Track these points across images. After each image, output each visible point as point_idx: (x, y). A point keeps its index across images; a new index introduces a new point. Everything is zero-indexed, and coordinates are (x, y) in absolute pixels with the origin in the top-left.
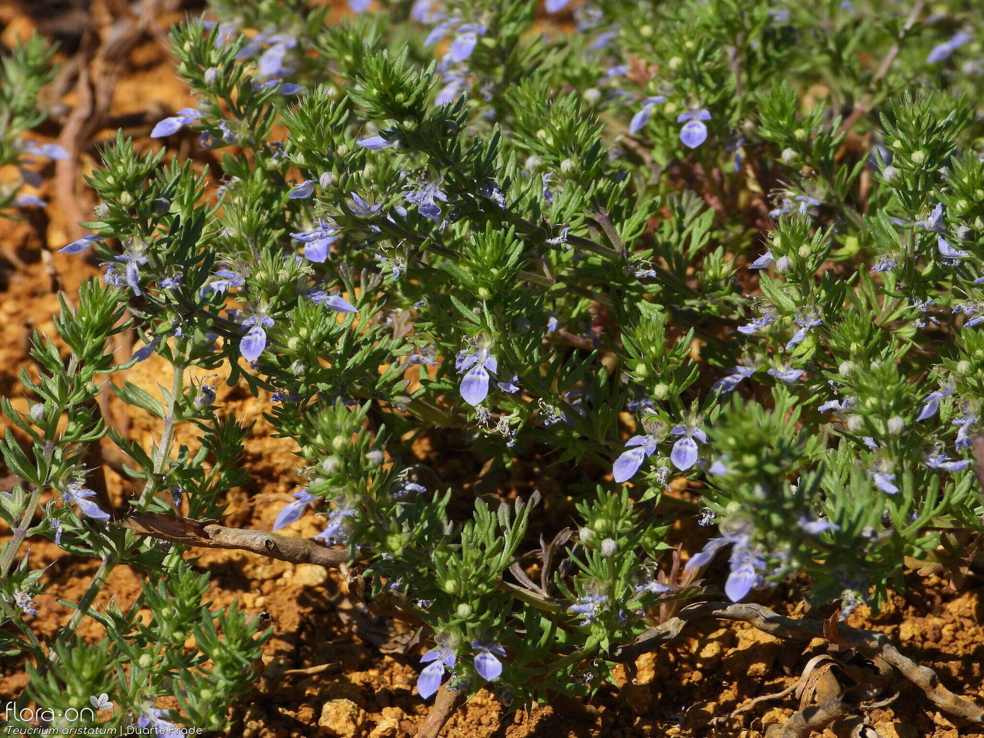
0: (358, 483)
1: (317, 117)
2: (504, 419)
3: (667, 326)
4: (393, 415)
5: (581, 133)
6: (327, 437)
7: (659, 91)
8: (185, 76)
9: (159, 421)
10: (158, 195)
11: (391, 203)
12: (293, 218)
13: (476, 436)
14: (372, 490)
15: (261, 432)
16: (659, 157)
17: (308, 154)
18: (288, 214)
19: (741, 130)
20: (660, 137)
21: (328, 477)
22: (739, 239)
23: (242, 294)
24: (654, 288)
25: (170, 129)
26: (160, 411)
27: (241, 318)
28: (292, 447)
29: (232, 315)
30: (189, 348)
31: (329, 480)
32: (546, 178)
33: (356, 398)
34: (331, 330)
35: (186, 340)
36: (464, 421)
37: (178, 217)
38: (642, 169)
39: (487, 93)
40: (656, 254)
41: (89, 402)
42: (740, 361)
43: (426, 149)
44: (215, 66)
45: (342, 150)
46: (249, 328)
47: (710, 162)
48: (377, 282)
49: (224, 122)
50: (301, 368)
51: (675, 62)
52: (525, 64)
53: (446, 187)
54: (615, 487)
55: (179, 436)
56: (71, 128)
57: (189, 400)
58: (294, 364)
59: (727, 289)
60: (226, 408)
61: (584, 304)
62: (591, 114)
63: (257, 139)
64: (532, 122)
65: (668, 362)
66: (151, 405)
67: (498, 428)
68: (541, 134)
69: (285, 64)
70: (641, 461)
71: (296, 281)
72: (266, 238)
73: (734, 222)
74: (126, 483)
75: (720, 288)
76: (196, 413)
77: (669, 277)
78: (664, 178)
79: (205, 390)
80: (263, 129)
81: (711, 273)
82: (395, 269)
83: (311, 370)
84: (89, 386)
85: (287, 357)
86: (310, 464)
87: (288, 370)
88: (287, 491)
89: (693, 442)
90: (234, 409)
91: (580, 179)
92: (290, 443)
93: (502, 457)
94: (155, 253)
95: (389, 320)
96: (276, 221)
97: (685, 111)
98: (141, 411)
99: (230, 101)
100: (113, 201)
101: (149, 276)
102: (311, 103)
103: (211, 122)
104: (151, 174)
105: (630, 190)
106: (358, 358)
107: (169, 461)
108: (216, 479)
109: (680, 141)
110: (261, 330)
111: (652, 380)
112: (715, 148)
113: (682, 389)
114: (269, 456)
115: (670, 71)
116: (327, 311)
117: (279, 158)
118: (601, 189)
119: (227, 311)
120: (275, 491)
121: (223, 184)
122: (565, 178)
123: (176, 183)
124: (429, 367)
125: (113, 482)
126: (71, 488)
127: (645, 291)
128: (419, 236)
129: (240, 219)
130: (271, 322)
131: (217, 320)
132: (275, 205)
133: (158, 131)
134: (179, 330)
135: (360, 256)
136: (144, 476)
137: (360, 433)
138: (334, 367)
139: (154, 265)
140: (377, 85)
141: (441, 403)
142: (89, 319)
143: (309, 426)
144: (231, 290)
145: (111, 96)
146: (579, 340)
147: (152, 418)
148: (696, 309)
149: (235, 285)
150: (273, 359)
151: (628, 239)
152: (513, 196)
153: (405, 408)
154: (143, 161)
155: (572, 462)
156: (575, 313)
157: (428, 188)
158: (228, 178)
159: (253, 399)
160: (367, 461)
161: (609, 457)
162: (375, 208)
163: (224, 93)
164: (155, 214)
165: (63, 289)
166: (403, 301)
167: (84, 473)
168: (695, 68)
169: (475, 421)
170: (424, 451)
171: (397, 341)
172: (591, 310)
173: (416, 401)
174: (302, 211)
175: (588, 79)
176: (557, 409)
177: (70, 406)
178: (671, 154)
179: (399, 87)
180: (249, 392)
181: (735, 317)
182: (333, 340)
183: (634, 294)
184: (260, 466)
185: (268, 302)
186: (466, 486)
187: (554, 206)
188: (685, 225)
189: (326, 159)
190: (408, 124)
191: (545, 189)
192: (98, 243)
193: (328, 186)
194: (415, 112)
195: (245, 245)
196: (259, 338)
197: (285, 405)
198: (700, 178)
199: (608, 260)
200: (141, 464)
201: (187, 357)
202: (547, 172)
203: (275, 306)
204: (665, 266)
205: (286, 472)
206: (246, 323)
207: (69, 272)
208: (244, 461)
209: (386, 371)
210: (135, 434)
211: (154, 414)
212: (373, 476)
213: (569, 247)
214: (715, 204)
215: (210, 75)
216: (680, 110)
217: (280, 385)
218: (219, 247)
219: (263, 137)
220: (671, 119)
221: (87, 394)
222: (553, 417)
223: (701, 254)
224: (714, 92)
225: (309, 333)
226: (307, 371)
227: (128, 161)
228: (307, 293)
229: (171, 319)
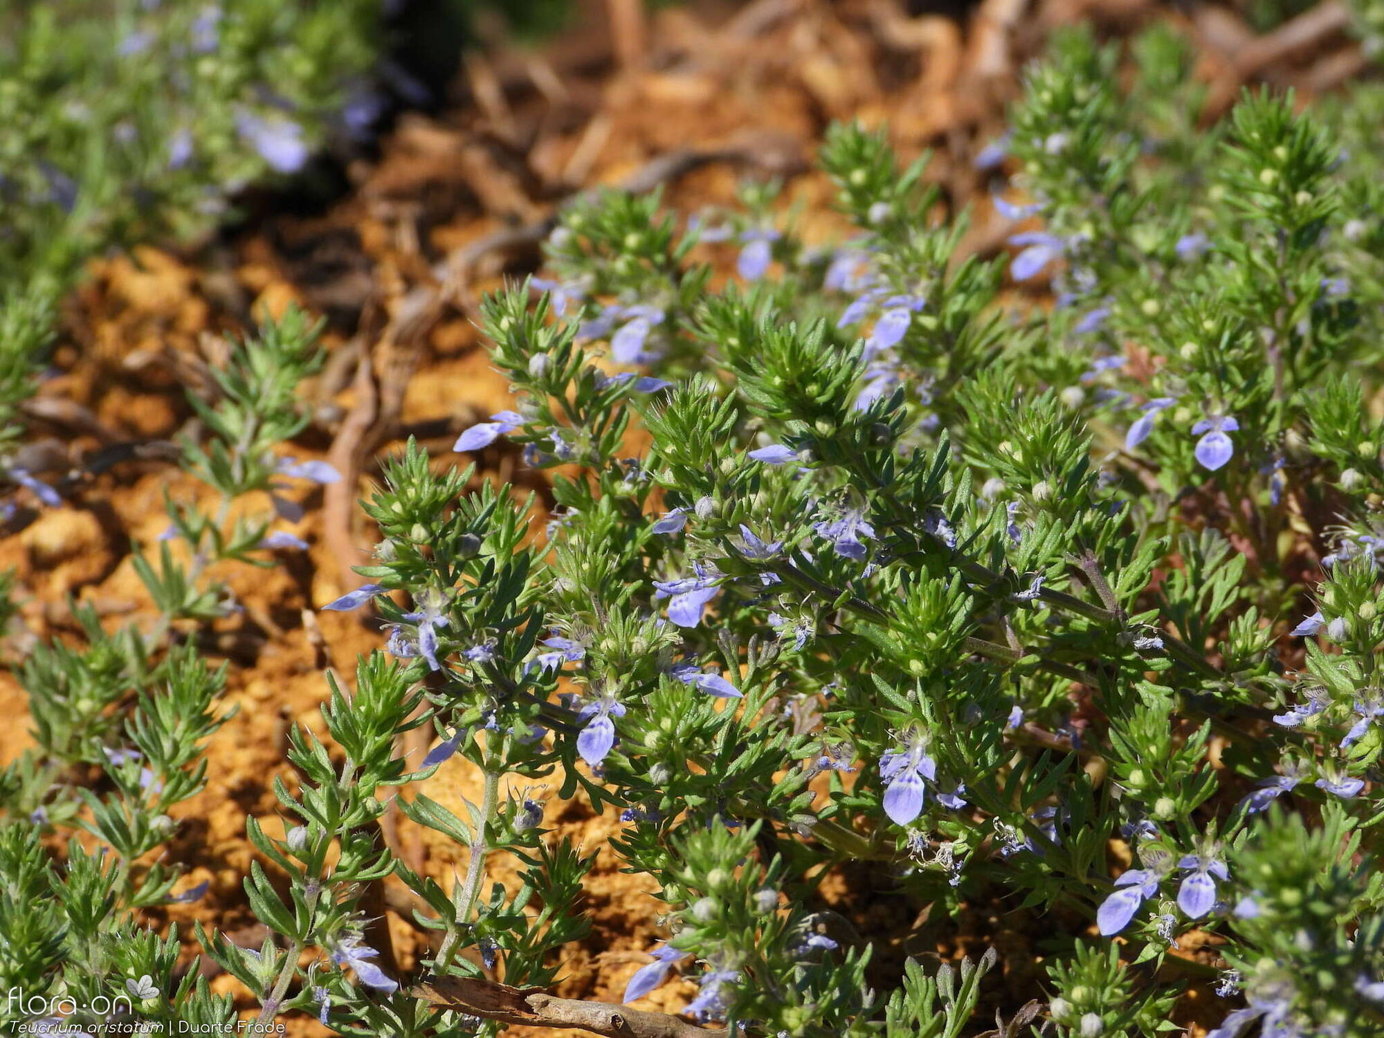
0: (742, 935)
1: (692, 419)
2: (946, 847)
3: (1174, 719)
4: (792, 843)
5: (1061, 445)
6: (700, 870)
7: (1166, 390)
8: (502, 366)
9: (465, 850)
10: (464, 530)
11: (795, 540)
12: (653, 565)
13: (909, 872)
14: (761, 946)
15: (608, 865)
16: (1166, 483)
17: (679, 471)
18: (647, 561)
19: (1282, 445)
20: (1168, 456)
21: (700, 926)
22: (1277, 599)
23: (580, 672)
24: (1161, 664)
25: (480, 439)
26: (466, 835)
27: (580, 705)
28: (652, 887)
29: (566, 700)
30: (506, 747)
31: (702, 931)
32: (1012, 509)
33: (740, 818)
34: (705, 721)
35: (502, 734)
36: (891, 850)
37: (492, 562)
38: (1144, 500)
39: (925, 393)
40: (1164, 618)
41: (369, 826)
42: (1278, 769)
43: (846, 463)
44: (542, 351)
45: (727, 465)
46: (590, 719)
47: (1239, 490)
48: (772, 653)
49: (557, 429)
50: (663, 775)
51: (1188, 350)
52: (980, 350)
53: (874, 517)
54: (1102, 943)
55: (494, 871)
56: (346, 440)
57: (505, 821)
58: (654, 769)
59: (1261, 666)
60: (560, 832)
61: (1063, 687)
62: (1074, 422)
63: (603, 454)
64: (993, 431)
65: (1175, 768)
66: (452, 828)
67: (938, 859)
68: (1005, 447)
69: (647, 347)
70: (1136, 906)
71: (656, 653)
72: (618, 592)
73: (1271, 575)
74: (420, 936)
75: (1253, 666)
76: (517, 839)
77: (1181, 649)
78: (1173, 512)
79: (529, 806)
80: (611, 441)
81: (1239, 644)
82: (800, 633)
83: (677, 777)
84: (370, 804)
85: (644, 759)
86: (676, 908)
87: (644, 777)
88: (644, 949)
89: (1209, 878)
90: (571, 834)
91: (1059, 510)
92: (649, 882)
93: (944, 902)
94: (459, 611)
95: (788, 710)
96: (629, 570)
97: (1202, 418)
98: (441, 836)
99: (565, 402)
100: (402, 536)
101: (450, 643)
102: (685, 399)
103: (538, 429)
104: (453, 503)
105: (1127, 527)
106: (744, 760)
107: (478, 905)
108: (543, 931)
109: (1195, 460)
110: (607, 720)
111: (1152, 792)
112: (1246, 471)
113: (1194, 804)
114: (620, 900)
115: (1183, 362)
116: (700, 696)
117: (634, 481)
118: (1089, 525)
119: (560, 696)
120: (627, 949)
121: (555, 518)
122: (1037, 508)
123: (489, 513)
124: (842, 774)
125: (401, 934)
126: (344, 945)
127: (1148, 668)
128: (833, 588)
129: (579, 565)
130: (621, 710)
131: (545, 705)
132: (628, 547)
133: (464, 443)
134: (492, 719)
135: (747, 619)
136: (442, 927)
137: (746, 865)
138: (709, 773)
139: (457, 628)
140: (781, 372)
141: (861, 826)
142: (370, 709)
143: (675, 855)
144: (565, 666)
145: (402, 394)
146: (1053, 738)
147: (456, 846)
148: (1218, 694)
149: (571, 658)
150: (625, 762)
151: (1124, 595)
152: (965, 532)
153: (808, 832)
154: (444, 483)
155: (1041, 907)
156: (1047, 702)
157: (848, 518)
158: (563, 510)
159: (597, 820)
160: (755, 905)
161: (1092, 901)
162: (772, 548)
163: (557, 390)
164: (460, 557)
165: (333, 664)
166: (806, 683)
167: (361, 923)
168: (1217, 359)
169: (907, 851)
170: (837, 894)
171: (797, 738)
172: (1070, 697)
173: (825, 822)
174: (666, 556)
175: (1066, 374)
176: (1019, 831)
177: (343, 830)
178: (1184, 479)
179: (810, 376)
180: (592, 810)
181: (1272, 706)
182: (708, 736)
183: (1132, 671)
184: (607, 913)
185: (618, 681)
186: (895, 942)
187: (1022, 548)
188: (1204, 577)
189: (704, 478)
190: (823, 427)
191: (1010, 523)
192: (380, 596)
193: (707, 515)
194: (832, 411)
195: (586, 603)
196: (604, 731)
197: (641, 827)
198: (1223, 513)
199: (1098, 624)
200: (439, 910)
201: (504, 761)
202: (1012, 500)
203: (627, 687)
204: (1175, 633)
205: (643, 922)
206: (586, 710)
207: (343, 641)
208: (584, 906)
209: (783, 779)
210: (432, 868)
211: (458, 841)
212: (763, 927)
213: (1042, 605)
214: (1245, 551)
215: (536, 363)
216: (1195, 417)
217: (632, 798)
218: (550, 605)
219: (612, 452)
220: (1183, 430)
221: (367, 814)
222: (1014, 843)
223: (1225, 619)
224: (1244, 392)
225: (675, 726)
226: (670, 778)
227: (422, 481)
228: (672, 670)
229: (482, 703)
